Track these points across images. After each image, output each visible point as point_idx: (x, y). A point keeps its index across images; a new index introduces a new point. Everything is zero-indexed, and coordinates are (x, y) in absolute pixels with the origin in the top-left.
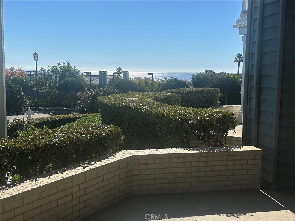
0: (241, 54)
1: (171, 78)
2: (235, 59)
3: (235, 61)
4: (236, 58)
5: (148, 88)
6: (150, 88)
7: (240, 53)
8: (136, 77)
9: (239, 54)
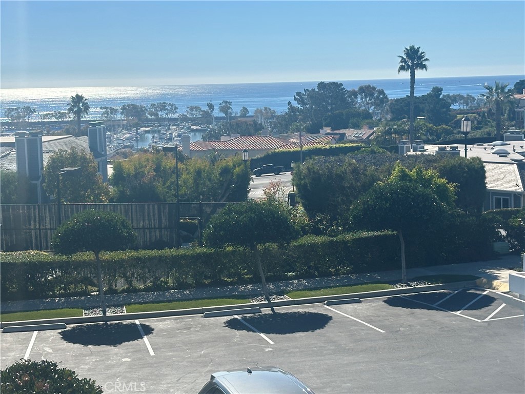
0: (416, 47)
1: (224, 104)
2: (402, 62)
3: (402, 68)
4: (403, 60)
5: (164, 184)
6: (172, 183)
7: (413, 46)
8: (128, 105)
9: (412, 48)
